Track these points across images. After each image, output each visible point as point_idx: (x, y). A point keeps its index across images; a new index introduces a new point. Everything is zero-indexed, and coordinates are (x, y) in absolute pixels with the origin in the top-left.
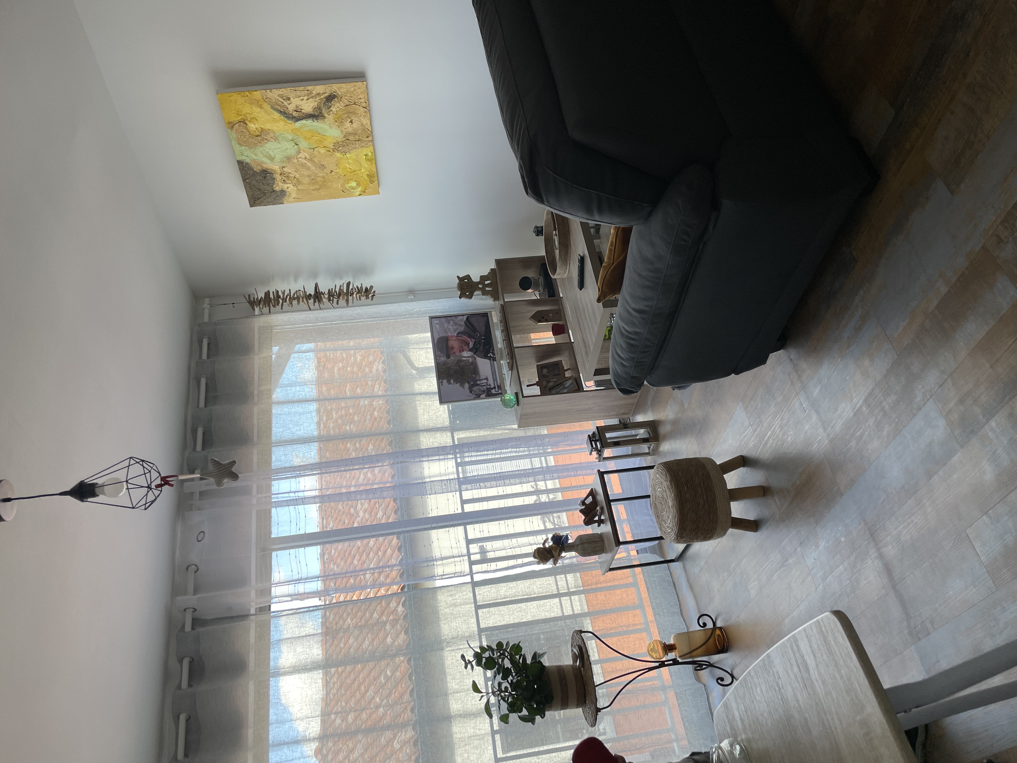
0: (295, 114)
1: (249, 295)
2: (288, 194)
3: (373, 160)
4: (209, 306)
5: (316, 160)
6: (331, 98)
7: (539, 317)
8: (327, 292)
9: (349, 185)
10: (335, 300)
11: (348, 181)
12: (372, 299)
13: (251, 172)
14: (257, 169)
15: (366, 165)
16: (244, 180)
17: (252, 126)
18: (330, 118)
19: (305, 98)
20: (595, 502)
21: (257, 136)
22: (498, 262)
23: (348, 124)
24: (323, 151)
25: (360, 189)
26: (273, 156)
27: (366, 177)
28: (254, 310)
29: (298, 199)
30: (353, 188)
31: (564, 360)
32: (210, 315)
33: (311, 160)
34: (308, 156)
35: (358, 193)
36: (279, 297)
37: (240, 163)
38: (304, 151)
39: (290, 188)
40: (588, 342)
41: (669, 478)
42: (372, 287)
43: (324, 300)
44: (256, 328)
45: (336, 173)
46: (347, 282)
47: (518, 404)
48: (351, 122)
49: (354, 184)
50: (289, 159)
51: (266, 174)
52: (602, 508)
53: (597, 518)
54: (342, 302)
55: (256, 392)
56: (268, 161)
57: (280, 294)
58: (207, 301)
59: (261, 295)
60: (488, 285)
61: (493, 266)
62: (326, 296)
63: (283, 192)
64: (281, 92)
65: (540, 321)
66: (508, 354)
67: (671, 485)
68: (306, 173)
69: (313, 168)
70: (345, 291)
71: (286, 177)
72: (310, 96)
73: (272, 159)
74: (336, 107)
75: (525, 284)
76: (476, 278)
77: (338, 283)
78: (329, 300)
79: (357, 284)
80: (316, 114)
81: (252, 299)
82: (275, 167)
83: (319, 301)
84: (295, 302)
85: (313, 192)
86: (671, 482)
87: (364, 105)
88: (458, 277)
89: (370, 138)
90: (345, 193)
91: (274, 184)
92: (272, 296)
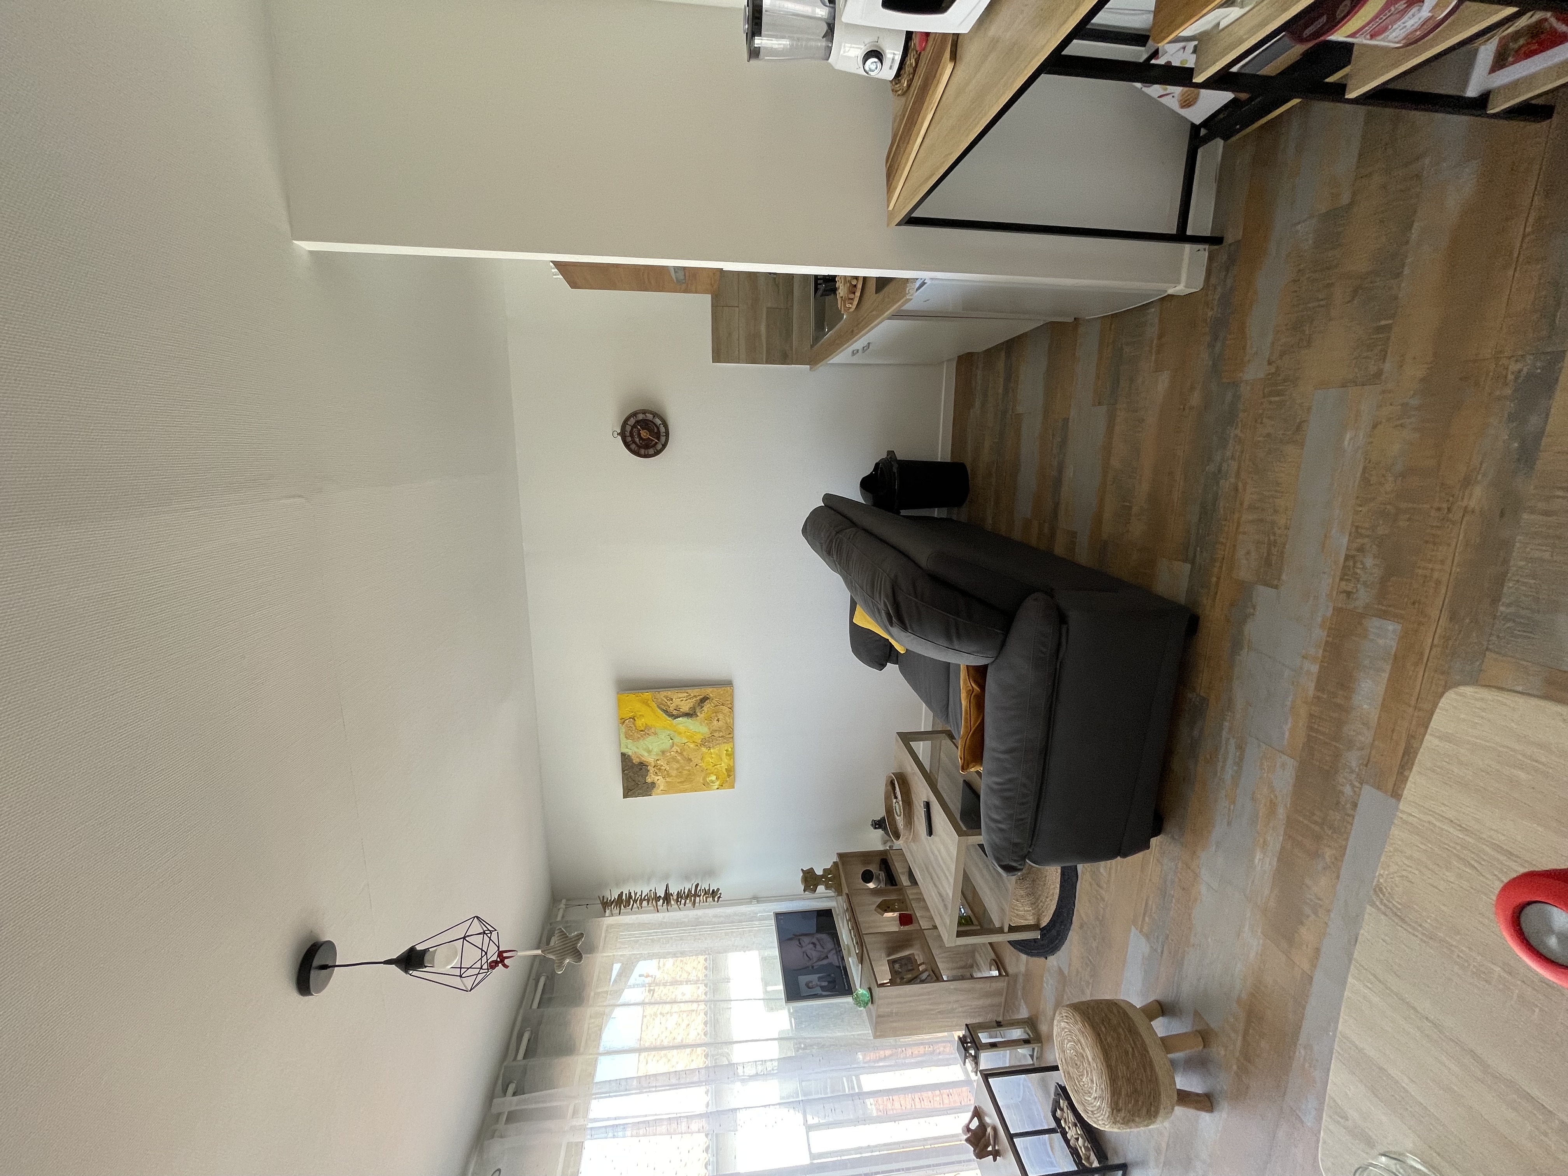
0: (675, 713)
1: (603, 897)
2: (657, 785)
3: (731, 755)
4: (564, 907)
5: (685, 753)
6: (704, 700)
7: (885, 907)
8: (676, 893)
9: (710, 778)
10: (683, 901)
11: (708, 775)
12: (718, 901)
13: (630, 764)
14: (636, 761)
15: (725, 759)
16: (623, 771)
17: (640, 723)
18: (701, 716)
19: (684, 699)
20: (983, 1126)
21: (642, 731)
22: (840, 856)
23: (715, 722)
24: (692, 746)
25: (718, 783)
26: (651, 749)
27: (724, 771)
28: (605, 912)
29: (664, 792)
30: (713, 782)
31: (916, 953)
32: (563, 917)
33: (681, 754)
34: (679, 751)
35: (716, 787)
36: (630, 897)
37: (623, 755)
38: (677, 746)
39: (660, 780)
42: (718, 889)
43: (672, 902)
44: (605, 926)
45: (700, 766)
46: (696, 883)
47: (872, 1003)
48: (718, 720)
49: (713, 778)
50: (663, 752)
51: (642, 766)
53: (990, 1149)
54: (689, 904)
55: (592, 994)
56: (646, 754)
57: (633, 894)
58: (564, 901)
59: (615, 896)
60: (830, 879)
61: (835, 859)
62: (675, 897)
63: (653, 784)
64: (665, 694)
65: (886, 911)
68: (676, 766)
69: (682, 761)
70: (693, 892)
71: (658, 769)
72: (689, 697)
73: (649, 752)
74: (707, 706)
75: (867, 877)
76: (819, 872)
77: (688, 886)
78: (677, 901)
79: (704, 886)
80: (691, 712)
81: (605, 901)
82: (650, 759)
83: (667, 903)
84: (645, 903)
85: (678, 785)
87: (730, 706)
88: (802, 870)
89: (731, 736)
90: (707, 785)
91: (647, 775)
92: (624, 897)
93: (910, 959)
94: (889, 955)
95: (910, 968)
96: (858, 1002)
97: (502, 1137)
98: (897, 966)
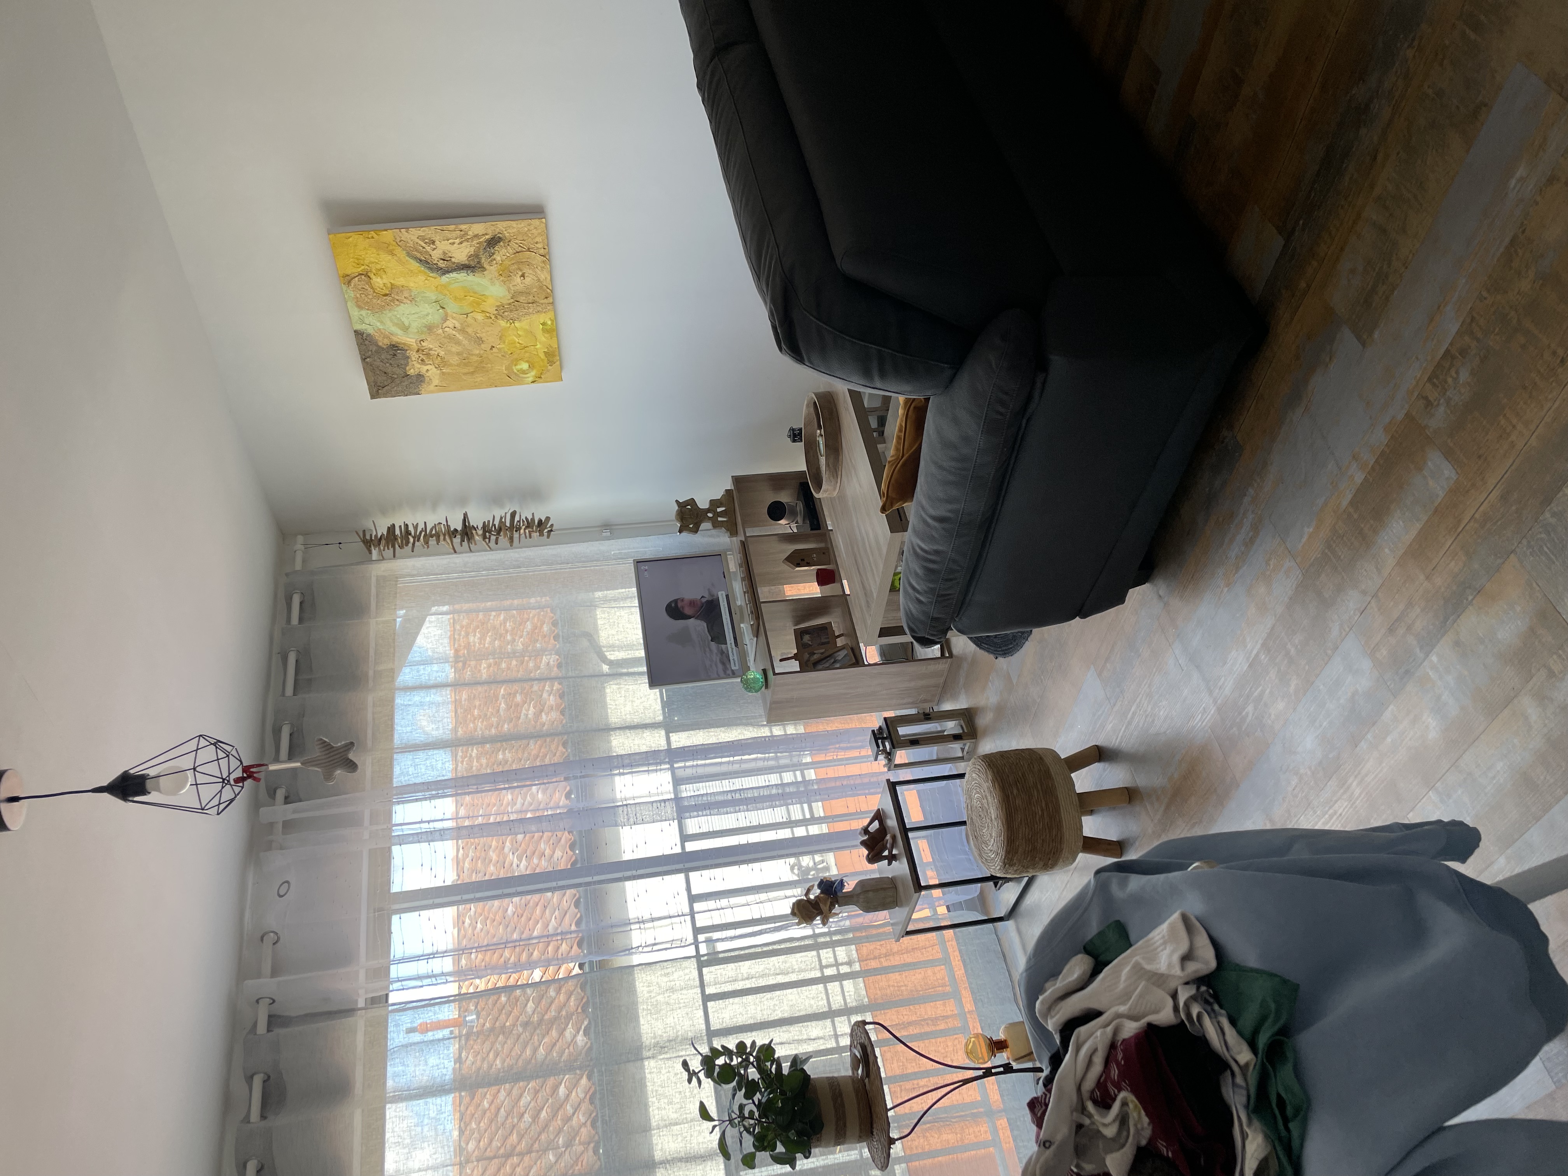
0: (442, 264)
1: (364, 531)
2: (427, 379)
3: (553, 331)
4: (302, 547)
5: (470, 330)
6: (494, 242)
7: (798, 559)
8: (480, 526)
9: (519, 367)
10: (493, 538)
11: (516, 361)
12: (548, 537)
13: (374, 348)
14: (383, 342)
15: (542, 338)
16: (364, 360)
17: (378, 282)
18: (492, 270)
19: (458, 241)
20: (883, 829)
21: (386, 295)
22: (737, 480)
23: (518, 279)
24: (480, 317)
25: (533, 373)
26: (407, 324)
27: (542, 356)
28: (370, 552)
29: (442, 388)
30: (524, 372)
31: (834, 621)
32: (304, 561)
33: (463, 331)
34: (458, 325)
35: (531, 379)
36: (408, 533)
37: (357, 333)
38: (453, 318)
39: (430, 371)
40: (870, 586)
41: (990, 777)
42: (548, 519)
43: (477, 538)
44: (374, 580)
45: (499, 349)
46: (511, 511)
47: (767, 687)
48: (523, 276)
49: (525, 366)
50: (430, 328)
51: (396, 350)
52: (894, 838)
53: (886, 853)
54: (503, 540)
55: (371, 673)
56: (399, 332)
57: (411, 528)
58: (300, 539)
59: (382, 530)
60: (721, 514)
61: (729, 486)
62: (480, 532)
63: (420, 378)
64: (421, 232)
65: (798, 565)
66: (752, 612)
67: (994, 786)
68: (455, 349)
69: (465, 342)
70: (508, 524)
71: (425, 355)
72: (464, 238)
73: (405, 329)
74: (501, 254)
75: (776, 511)
76: (703, 504)
77: (497, 514)
78: (484, 538)
79: (525, 513)
80: (472, 264)
81: (368, 537)
82: (409, 340)
83: (469, 540)
84: (432, 541)
85: (464, 377)
86: (993, 782)
87: (542, 251)
88: (677, 501)
89: (550, 300)
90: (512, 378)
91: (407, 364)
92: (397, 532)
93: (825, 629)
94: (796, 624)
95: (823, 640)
96: (748, 685)
97: (281, 848)
98: (806, 638)
